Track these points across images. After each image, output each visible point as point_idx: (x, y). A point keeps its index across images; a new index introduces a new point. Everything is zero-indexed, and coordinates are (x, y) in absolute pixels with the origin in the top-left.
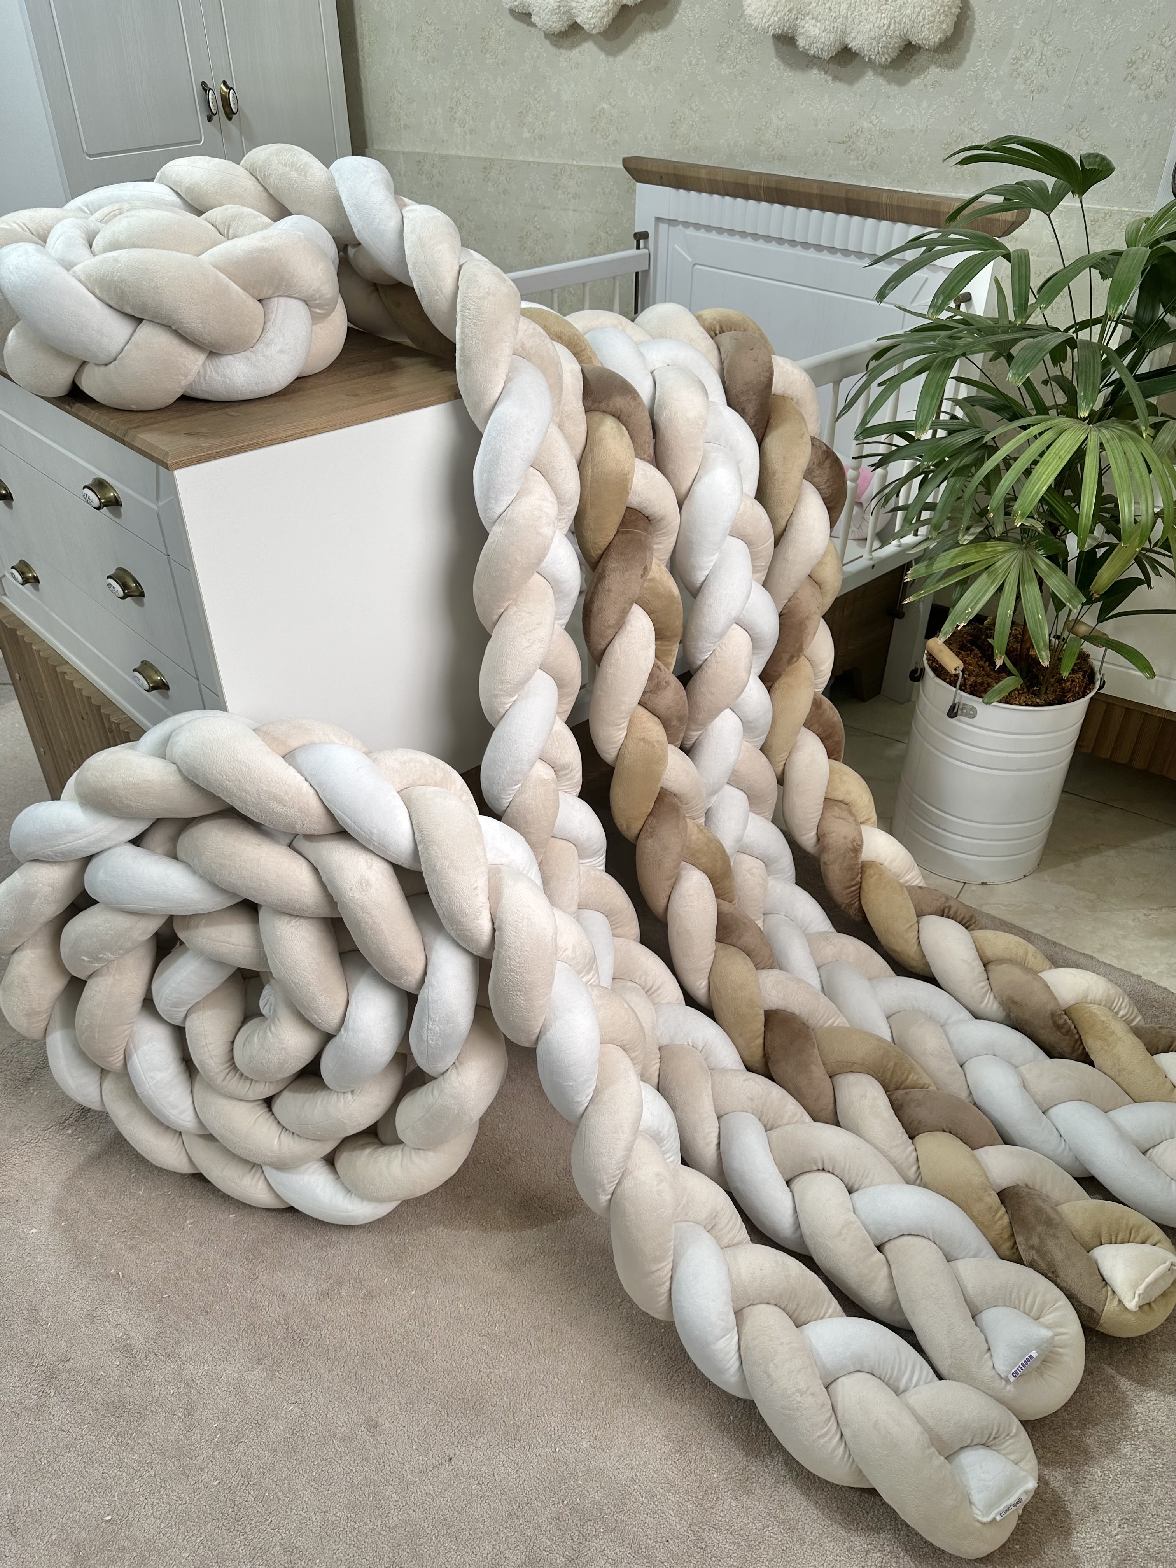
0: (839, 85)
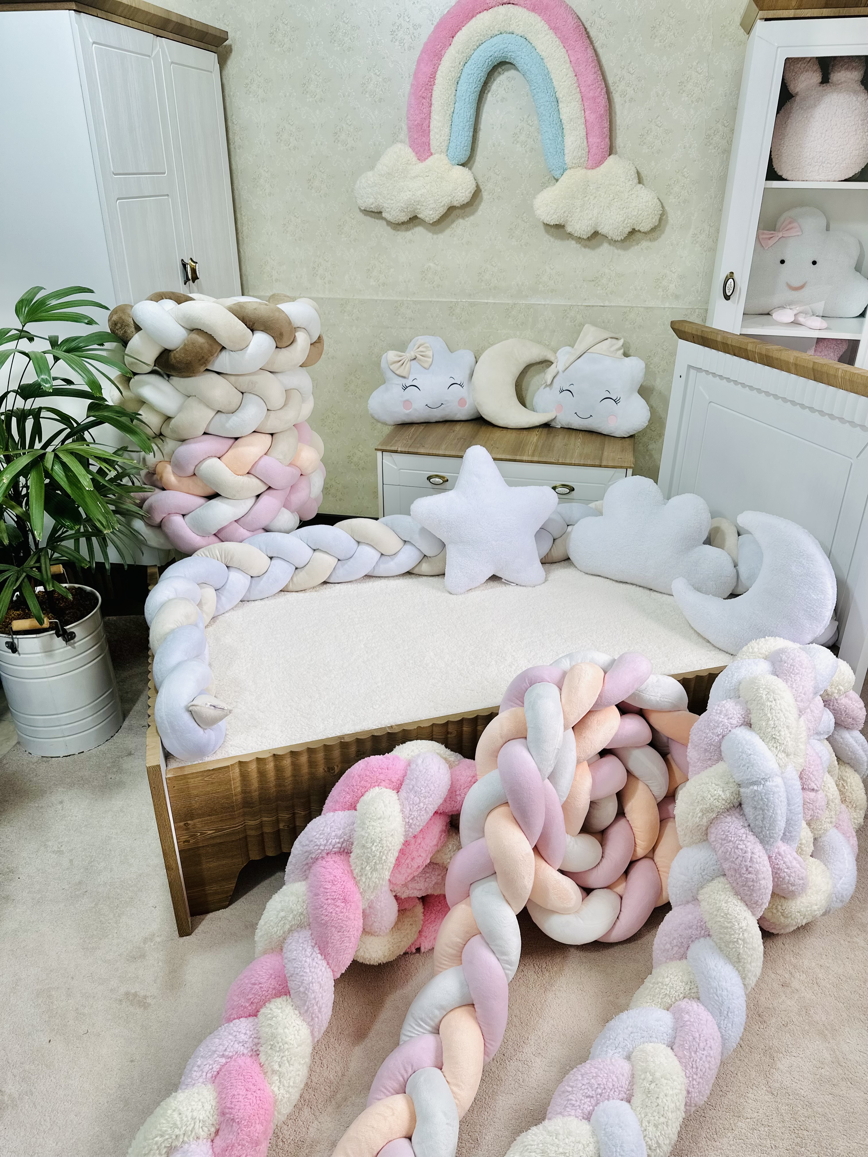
0: (587, 250)
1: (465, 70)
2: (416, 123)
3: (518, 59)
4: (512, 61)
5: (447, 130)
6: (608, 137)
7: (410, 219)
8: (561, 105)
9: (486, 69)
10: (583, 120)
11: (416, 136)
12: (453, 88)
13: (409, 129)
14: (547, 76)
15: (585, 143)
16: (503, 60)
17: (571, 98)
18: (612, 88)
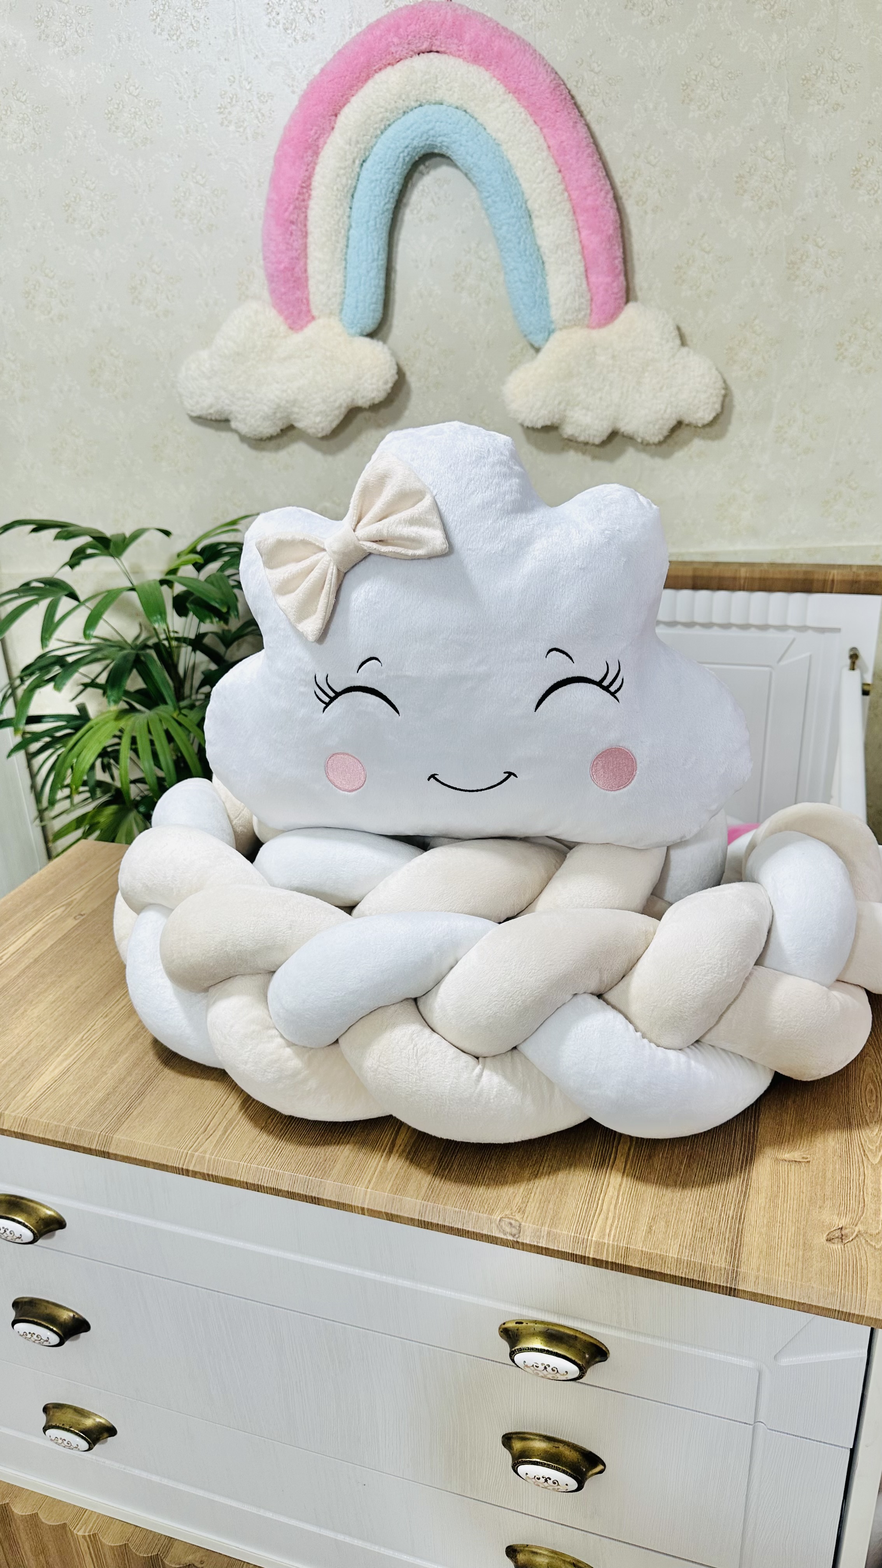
0: (598, 464)
1: (364, 174)
2: (282, 266)
3: (454, 147)
4: (444, 151)
5: (339, 277)
6: (623, 274)
7: (282, 430)
8: (536, 222)
9: (400, 170)
10: (578, 247)
11: (283, 290)
12: (345, 204)
13: (271, 278)
14: (508, 174)
15: (584, 285)
16: (429, 151)
17: (554, 209)
18: (621, 191)
